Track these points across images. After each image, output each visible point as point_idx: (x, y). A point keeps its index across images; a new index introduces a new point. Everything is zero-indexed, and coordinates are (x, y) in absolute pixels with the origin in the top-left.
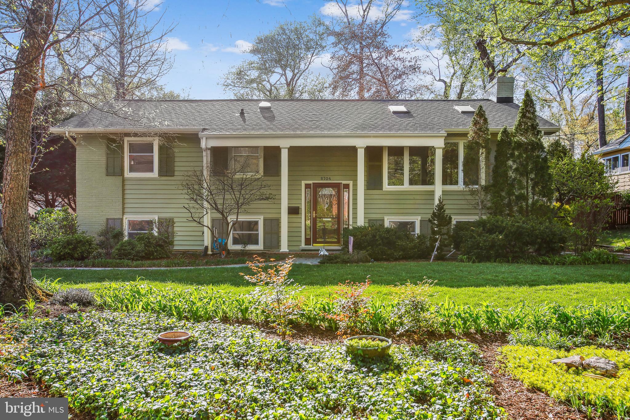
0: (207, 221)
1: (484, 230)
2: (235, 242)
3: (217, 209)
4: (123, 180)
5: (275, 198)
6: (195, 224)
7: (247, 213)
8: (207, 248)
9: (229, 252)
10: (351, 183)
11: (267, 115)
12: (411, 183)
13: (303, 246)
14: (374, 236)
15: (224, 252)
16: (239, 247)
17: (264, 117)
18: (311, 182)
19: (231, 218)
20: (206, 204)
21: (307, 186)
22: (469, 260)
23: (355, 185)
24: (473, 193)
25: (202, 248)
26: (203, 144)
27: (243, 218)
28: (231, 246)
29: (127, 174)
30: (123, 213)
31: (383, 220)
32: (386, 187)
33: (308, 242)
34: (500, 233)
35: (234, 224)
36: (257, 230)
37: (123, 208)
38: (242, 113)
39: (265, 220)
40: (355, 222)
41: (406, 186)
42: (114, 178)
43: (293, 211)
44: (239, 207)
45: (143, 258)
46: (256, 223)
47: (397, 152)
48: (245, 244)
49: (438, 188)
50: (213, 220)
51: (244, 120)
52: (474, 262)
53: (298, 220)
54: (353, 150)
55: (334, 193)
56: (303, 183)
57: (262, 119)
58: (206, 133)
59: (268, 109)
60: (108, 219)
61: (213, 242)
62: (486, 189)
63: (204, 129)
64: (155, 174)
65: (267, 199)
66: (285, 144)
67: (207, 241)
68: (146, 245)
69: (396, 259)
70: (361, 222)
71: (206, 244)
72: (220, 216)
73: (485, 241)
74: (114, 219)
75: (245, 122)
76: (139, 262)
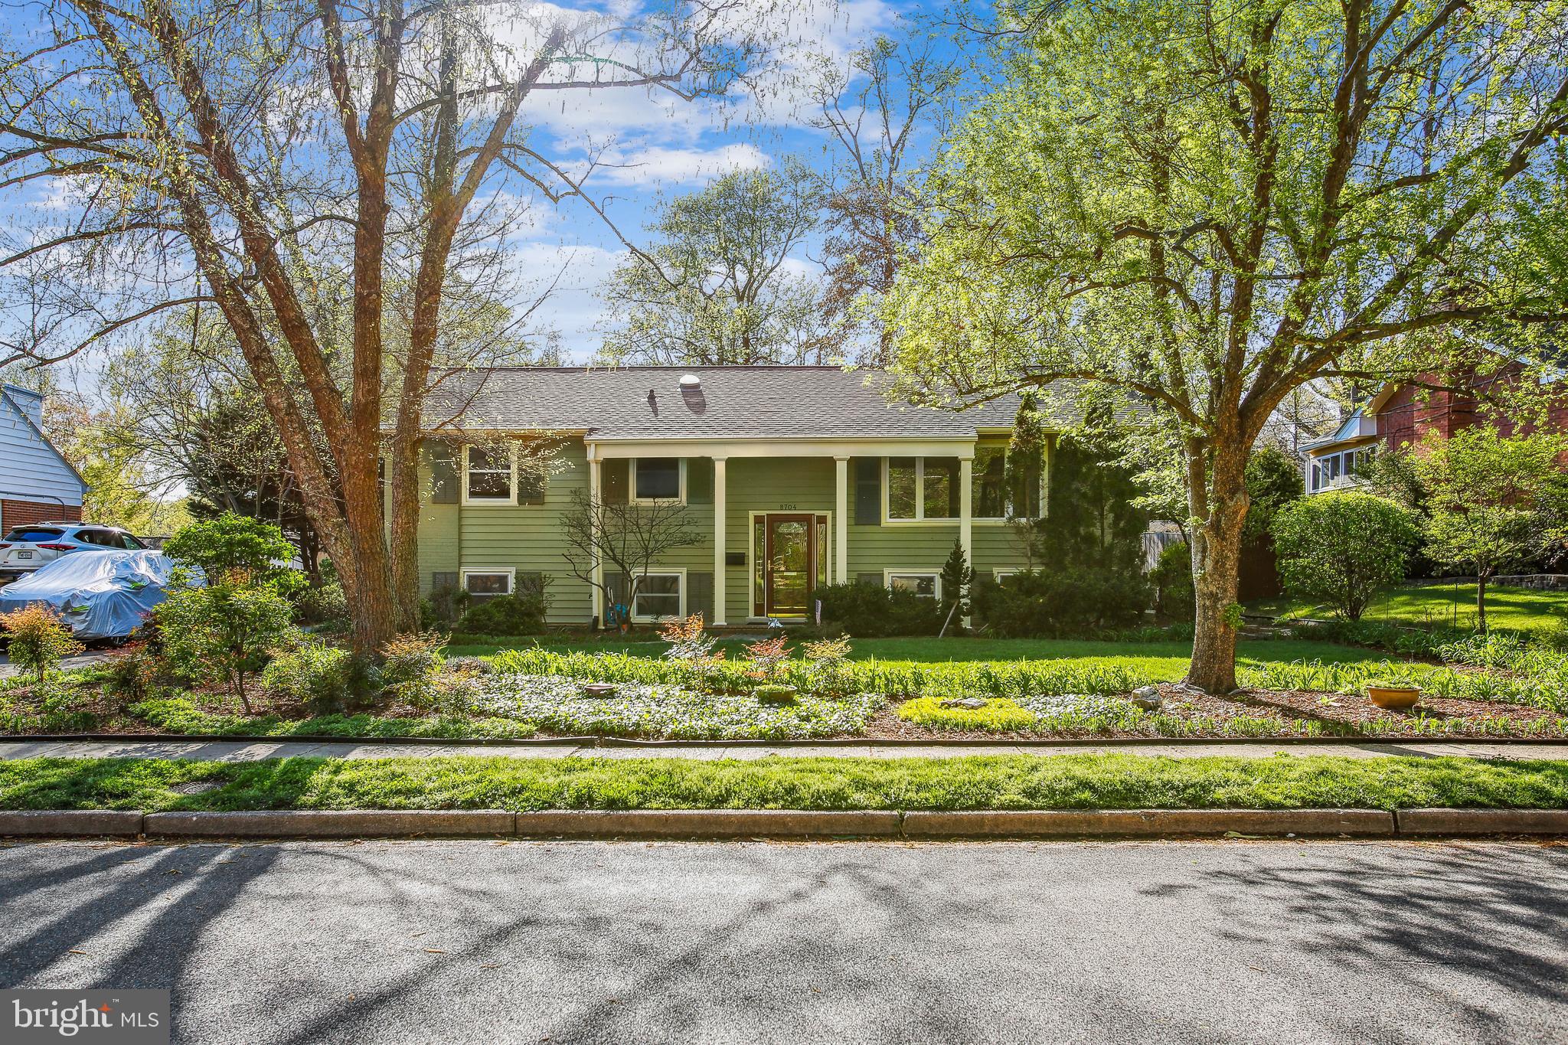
0: (597, 576)
1: (1020, 589)
2: (641, 611)
3: (614, 559)
4: (460, 510)
5: (704, 540)
6: (579, 581)
7: (660, 564)
8: (597, 619)
9: (631, 627)
10: (829, 514)
11: (694, 400)
12: (929, 513)
13: (751, 616)
14: (855, 600)
15: (625, 626)
16: (647, 619)
17: (688, 404)
18: (764, 513)
19: (637, 572)
20: (595, 549)
21: (758, 520)
22: (997, 635)
23: (834, 518)
24: (1019, 530)
25: (591, 620)
26: (591, 454)
27: (654, 571)
28: (636, 619)
29: (467, 500)
30: (460, 564)
31: (882, 575)
32: (887, 520)
33: (759, 610)
34: (1043, 595)
35: (639, 582)
36: (677, 592)
37: (460, 556)
38: (652, 398)
39: (689, 575)
40: (834, 578)
41: (919, 520)
42: (445, 506)
43: (735, 560)
44: (647, 555)
45: (504, 633)
46: (675, 579)
47: (905, 464)
48: (659, 613)
49: (966, 522)
50: (606, 575)
51: (655, 412)
52: (1004, 638)
53: (743, 575)
54: (830, 463)
55: (801, 531)
56: (752, 514)
57: (685, 408)
58: (594, 437)
59: (696, 386)
60: (435, 574)
61: (606, 609)
62: (1040, 525)
63: (592, 430)
64: (513, 500)
65: (692, 542)
66: (720, 455)
67: (597, 609)
68: (507, 615)
69: (888, 635)
70: (842, 578)
71: (595, 613)
72: (617, 568)
73: (1019, 607)
74: (445, 574)
75: (656, 415)
76: (503, 638)
